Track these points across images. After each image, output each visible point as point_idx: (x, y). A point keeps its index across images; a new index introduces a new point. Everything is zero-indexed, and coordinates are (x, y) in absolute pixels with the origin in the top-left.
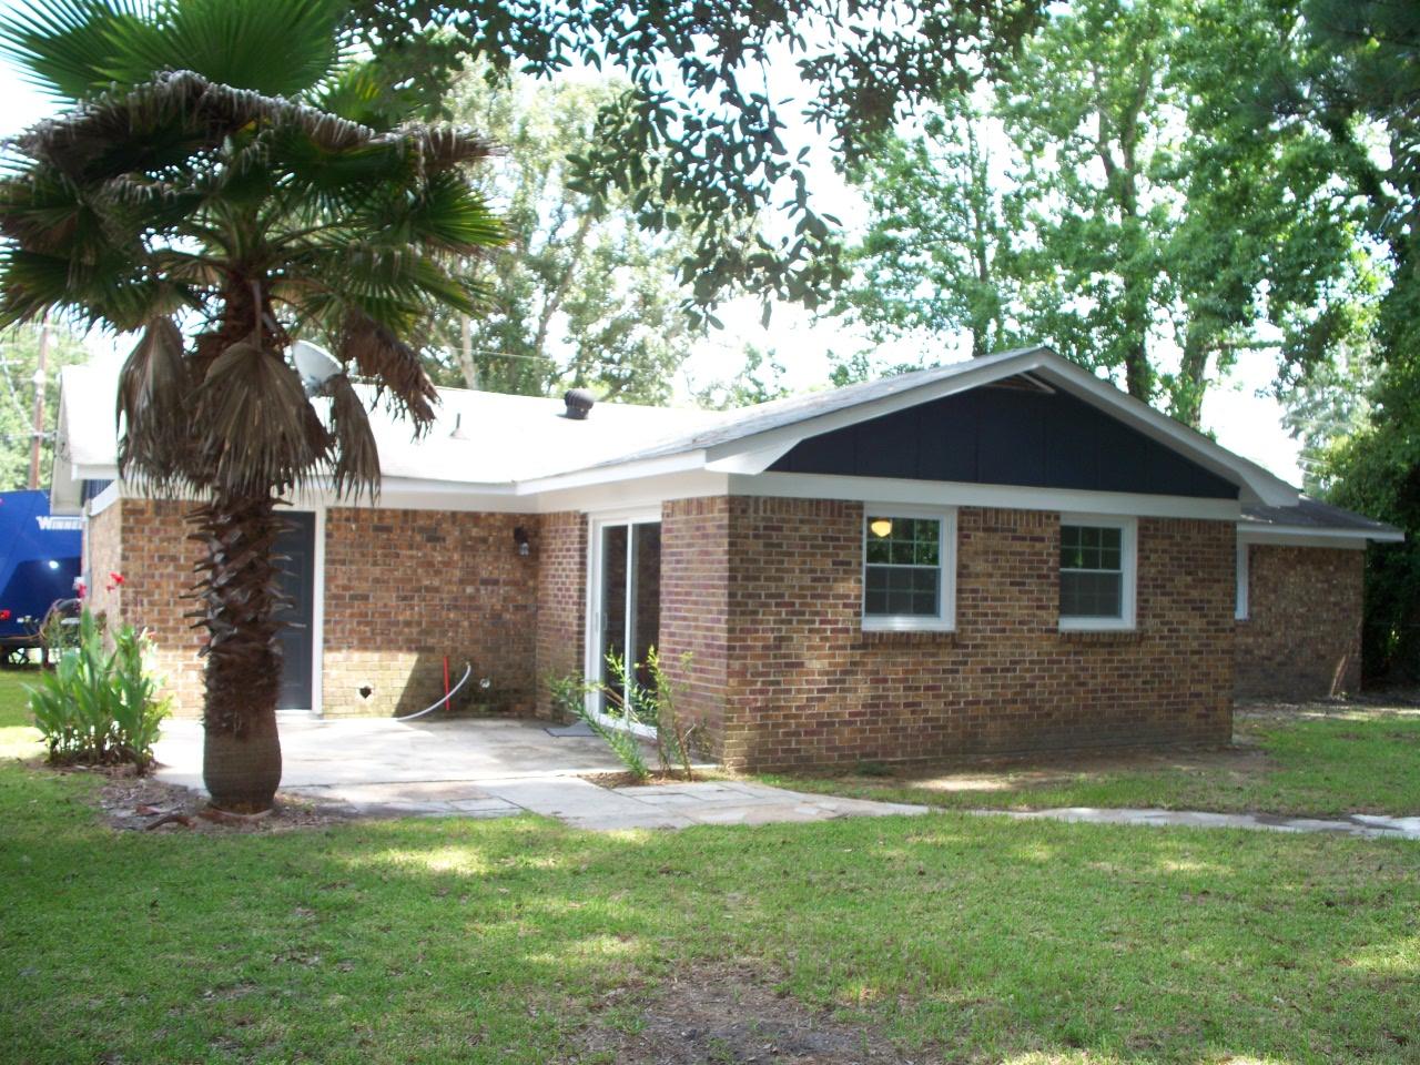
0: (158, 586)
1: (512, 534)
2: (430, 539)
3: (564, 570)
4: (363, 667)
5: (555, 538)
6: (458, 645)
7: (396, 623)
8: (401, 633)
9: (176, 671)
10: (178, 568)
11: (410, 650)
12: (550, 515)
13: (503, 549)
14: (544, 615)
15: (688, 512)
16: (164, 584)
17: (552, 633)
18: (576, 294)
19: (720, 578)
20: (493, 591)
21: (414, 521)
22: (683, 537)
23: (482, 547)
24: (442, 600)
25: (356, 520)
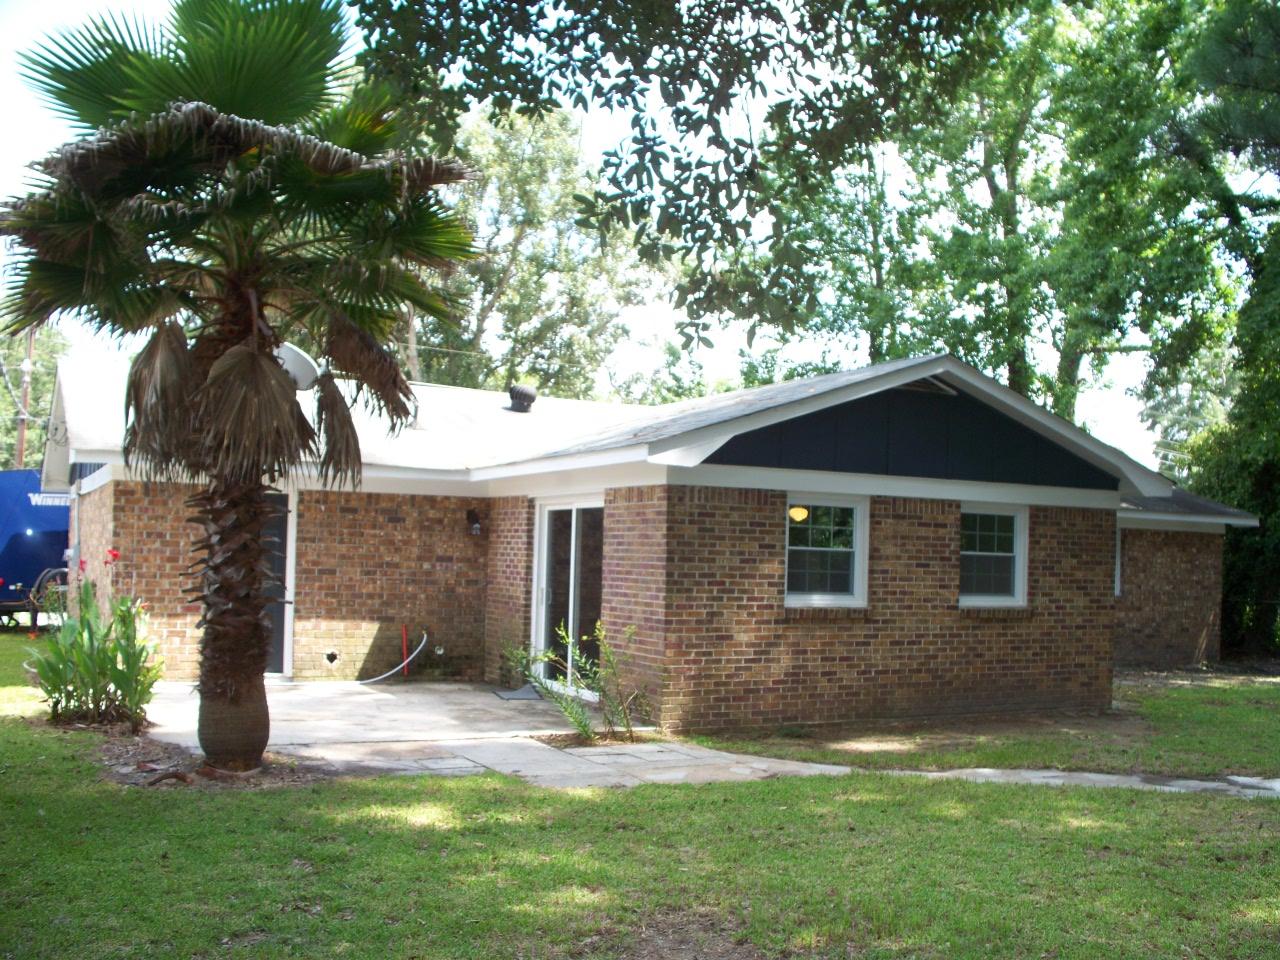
0: (146, 560)
1: (465, 516)
2: (391, 520)
3: (512, 549)
4: (330, 634)
5: (504, 520)
6: (414, 615)
7: (360, 596)
8: (364, 604)
9: (161, 637)
10: (165, 544)
11: (372, 619)
12: (499, 498)
13: (457, 530)
14: (492, 589)
15: (629, 499)
16: (151, 559)
17: (500, 605)
18: (511, 297)
19: (659, 559)
20: (447, 567)
21: (377, 503)
22: (624, 522)
23: (438, 528)
24: (401, 574)
25: (325, 502)
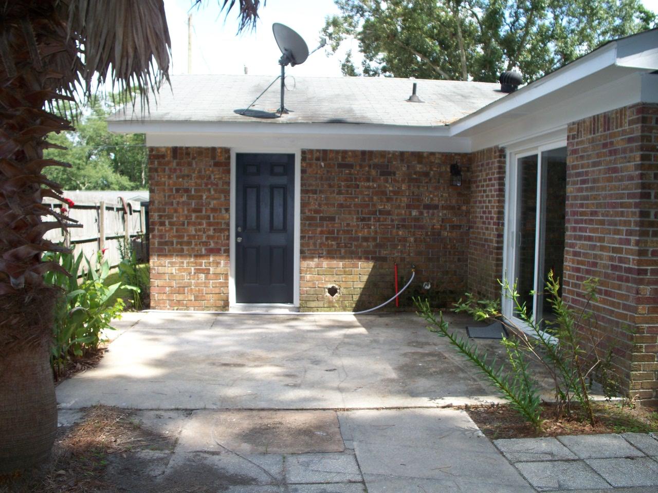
0: (176, 211)
1: (449, 170)
2: (382, 174)
3: (487, 196)
4: (330, 271)
5: (481, 171)
6: (405, 255)
7: (357, 239)
8: (360, 246)
9: (190, 273)
10: (190, 197)
11: (367, 259)
12: (478, 152)
13: (442, 181)
14: (473, 233)
16: (180, 210)
17: (478, 247)
20: (433, 214)
21: (370, 159)
23: (424, 180)
24: (392, 220)
25: (324, 160)
